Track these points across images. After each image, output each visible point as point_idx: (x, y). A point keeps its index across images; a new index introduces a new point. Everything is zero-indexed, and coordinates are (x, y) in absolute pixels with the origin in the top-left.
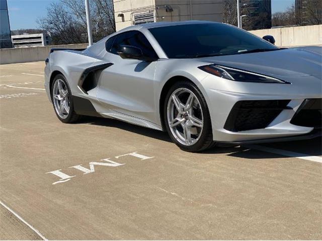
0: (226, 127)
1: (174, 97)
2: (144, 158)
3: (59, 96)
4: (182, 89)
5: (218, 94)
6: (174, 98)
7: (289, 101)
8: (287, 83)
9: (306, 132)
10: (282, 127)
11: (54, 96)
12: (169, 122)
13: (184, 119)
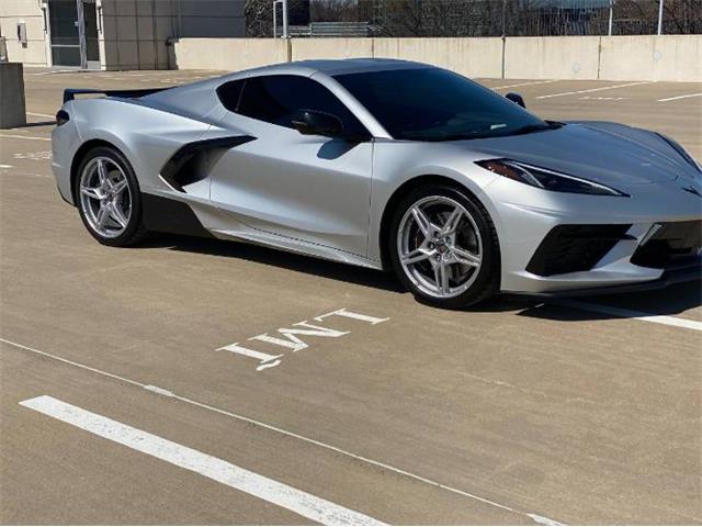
0: (530, 269)
1: (415, 211)
2: (375, 321)
3: (97, 191)
4: (436, 197)
5: (519, 211)
6: (416, 213)
7: (629, 226)
8: (624, 195)
9: (654, 278)
10: (618, 268)
11: (84, 190)
12: (401, 256)
13: (435, 251)
